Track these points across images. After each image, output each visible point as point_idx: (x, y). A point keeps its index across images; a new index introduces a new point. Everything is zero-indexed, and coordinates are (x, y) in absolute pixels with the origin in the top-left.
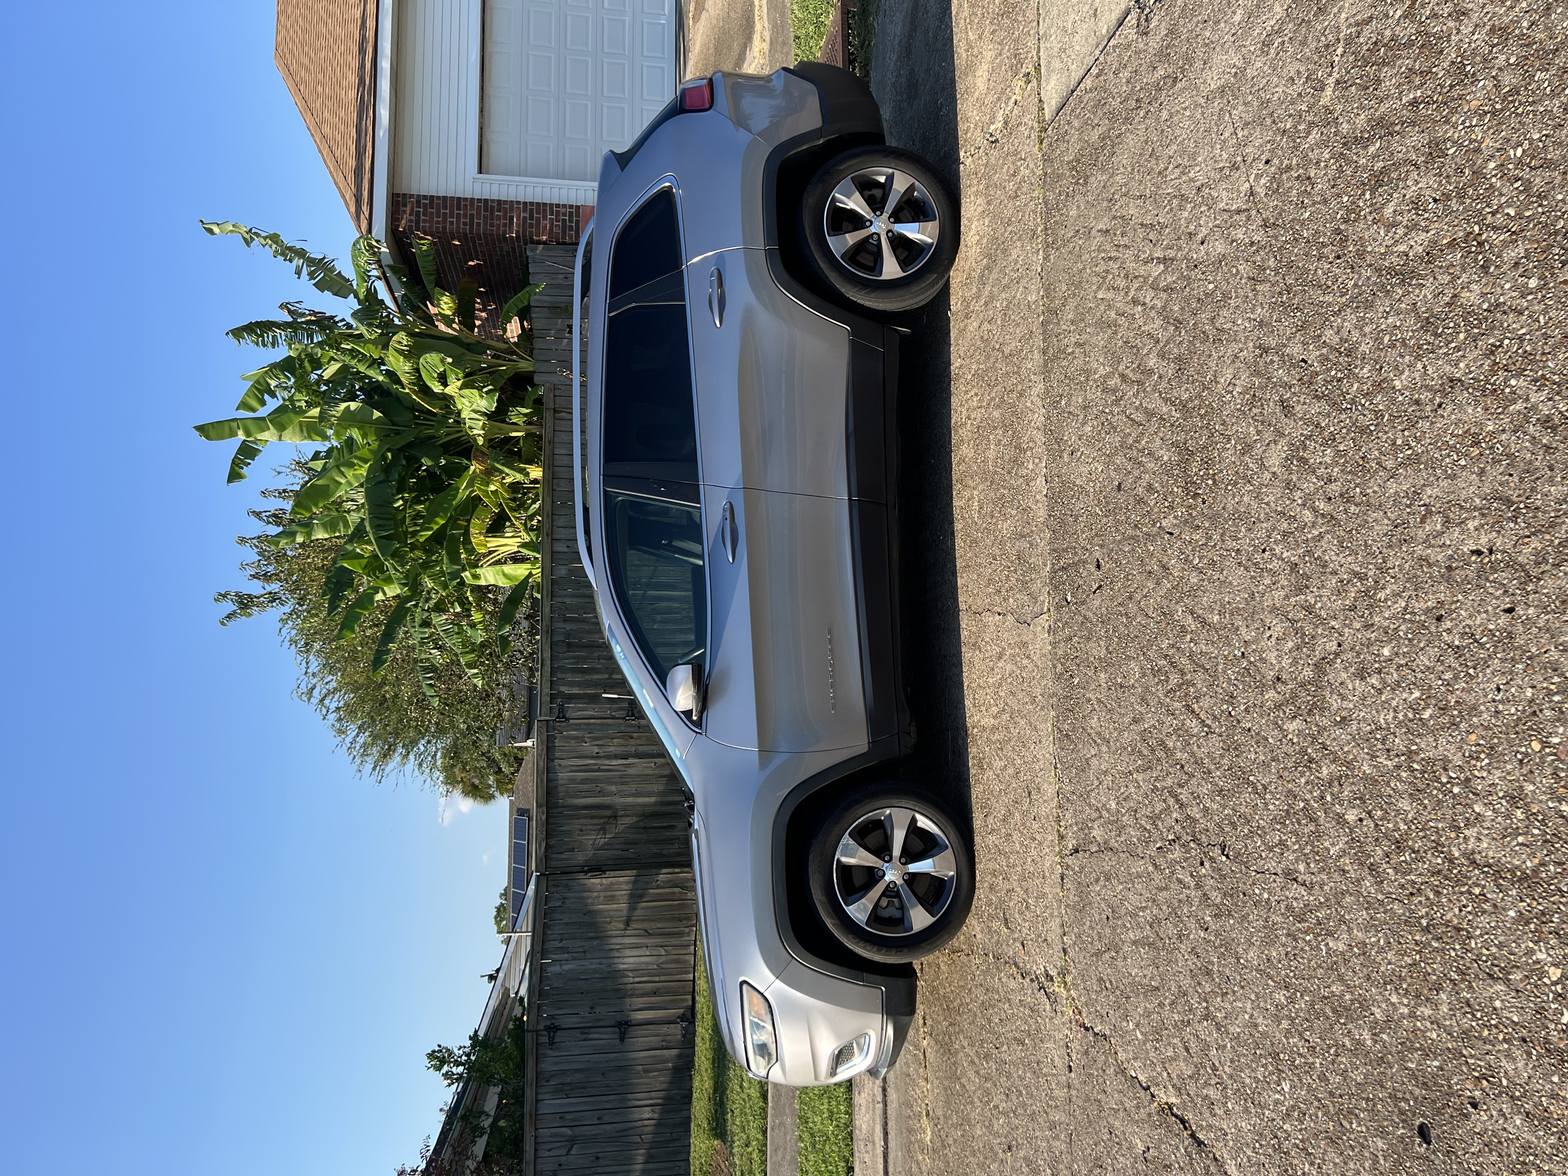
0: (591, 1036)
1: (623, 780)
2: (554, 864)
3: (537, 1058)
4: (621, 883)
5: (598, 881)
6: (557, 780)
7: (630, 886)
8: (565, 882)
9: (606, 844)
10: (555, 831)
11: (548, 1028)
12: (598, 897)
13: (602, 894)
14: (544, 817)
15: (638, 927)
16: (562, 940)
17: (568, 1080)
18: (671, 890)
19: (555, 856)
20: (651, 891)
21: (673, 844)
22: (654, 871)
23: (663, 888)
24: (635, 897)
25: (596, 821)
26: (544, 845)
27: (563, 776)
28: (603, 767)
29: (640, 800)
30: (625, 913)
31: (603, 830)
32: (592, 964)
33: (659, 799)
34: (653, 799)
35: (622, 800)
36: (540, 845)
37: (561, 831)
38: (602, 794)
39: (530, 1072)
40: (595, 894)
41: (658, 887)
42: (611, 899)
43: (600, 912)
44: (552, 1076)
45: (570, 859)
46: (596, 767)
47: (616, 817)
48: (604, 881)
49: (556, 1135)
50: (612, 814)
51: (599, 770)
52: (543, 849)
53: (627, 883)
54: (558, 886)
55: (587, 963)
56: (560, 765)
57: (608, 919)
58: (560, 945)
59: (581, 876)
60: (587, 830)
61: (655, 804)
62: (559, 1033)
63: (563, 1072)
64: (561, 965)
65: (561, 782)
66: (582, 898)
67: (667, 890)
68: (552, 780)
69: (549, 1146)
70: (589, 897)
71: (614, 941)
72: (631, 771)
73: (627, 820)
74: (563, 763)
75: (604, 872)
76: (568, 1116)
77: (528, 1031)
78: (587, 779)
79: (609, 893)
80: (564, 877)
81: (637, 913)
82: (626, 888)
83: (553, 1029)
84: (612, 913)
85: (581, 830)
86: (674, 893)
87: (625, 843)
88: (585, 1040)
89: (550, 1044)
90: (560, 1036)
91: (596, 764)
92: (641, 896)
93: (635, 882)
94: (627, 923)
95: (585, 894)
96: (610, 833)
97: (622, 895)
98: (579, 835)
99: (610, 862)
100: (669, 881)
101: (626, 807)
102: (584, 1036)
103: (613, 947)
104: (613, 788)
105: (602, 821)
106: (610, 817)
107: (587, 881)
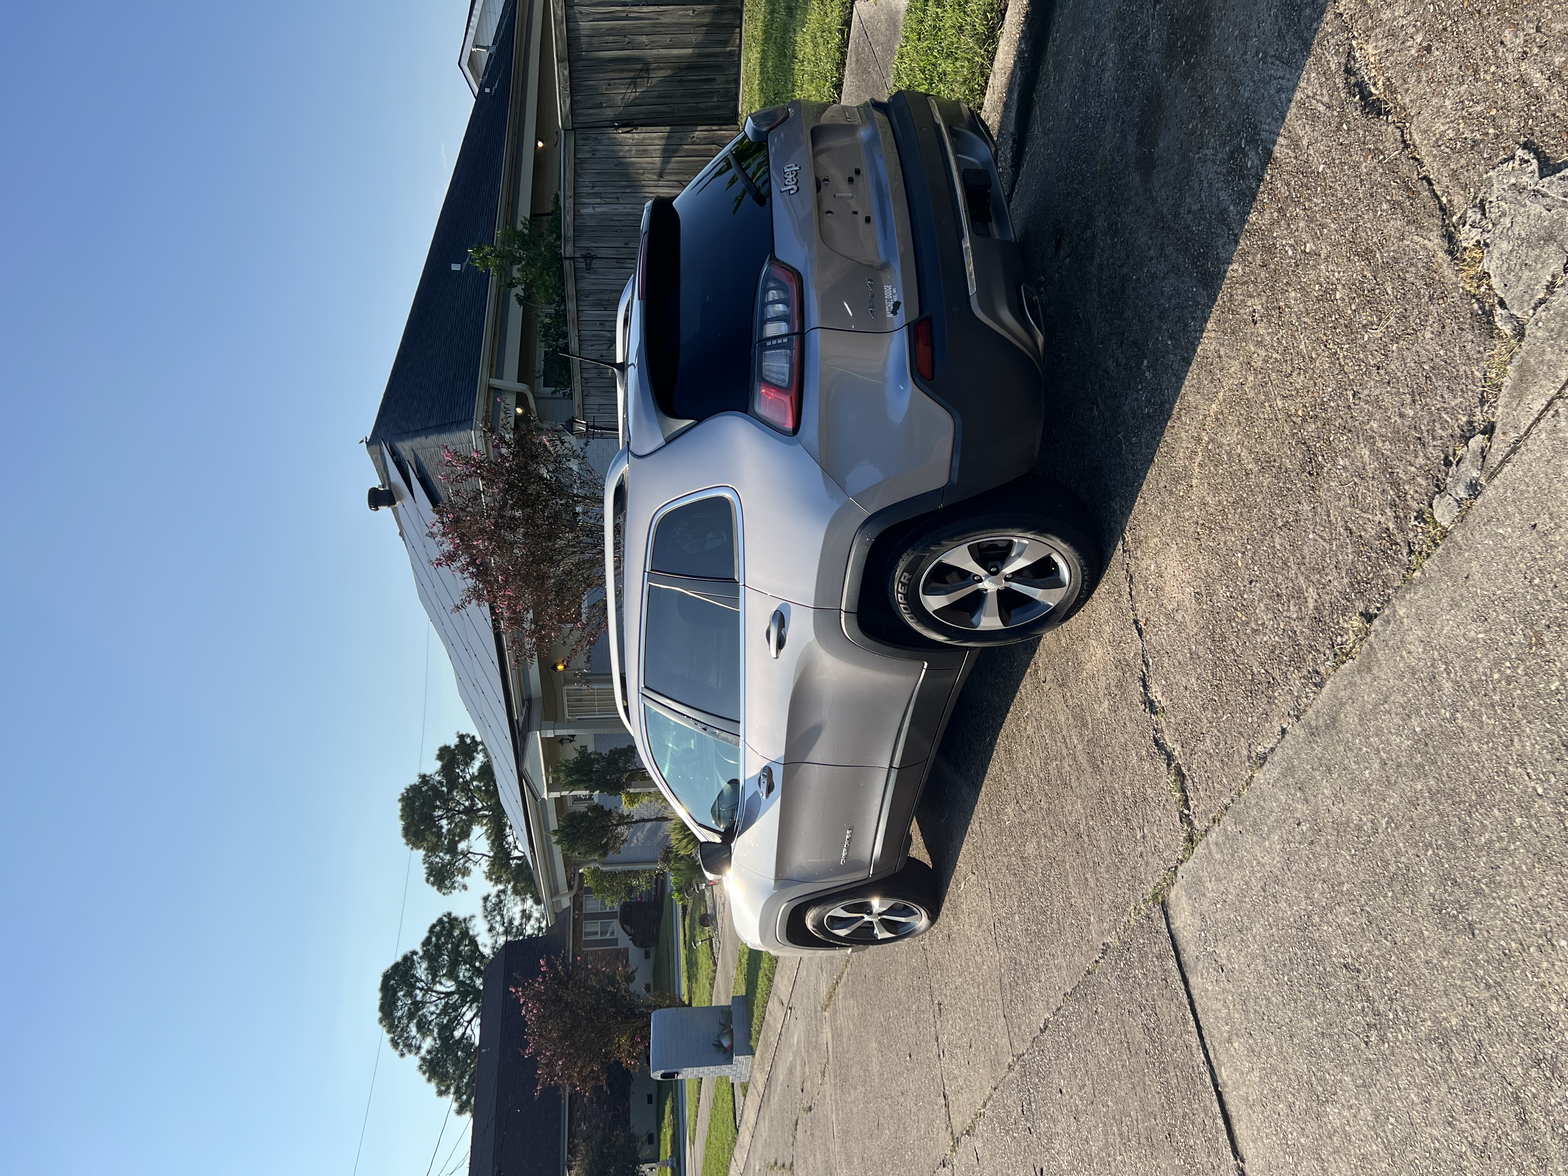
0: (626, 265)
1: (656, 29)
2: (581, 119)
3: (575, 279)
4: (654, 139)
5: (629, 135)
6: (579, 30)
7: (663, 142)
8: (594, 136)
9: (636, 98)
10: (580, 85)
11: (585, 257)
12: (630, 151)
13: (634, 148)
14: (566, 73)
15: (672, 179)
16: (593, 187)
17: (606, 297)
18: (708, 147)
19: (582, 111)
20: (686, 147)
21: (712, 97)
22: (690, 128)
23: (699, 144)
24: (668, 153)
25: (625, 75)
26: (568, 101)
27: (585, 25)
28: (632, 15)
29: (675, 52)
30: (659, 165)
31: (633, 83)
32: (625, 208)
33: (697, 51)
34: (690, 51)
35: (654, 52)
36: (565, 102)
37: (587, 86)
38: (631, 46)
39: (571, 290)
40: (627, 148)
41: (693, 144)
42: (644, 153)
43: (632, 163)
44: (591, 293)
45: (599, 114)
46: (624, 15)
47: (648, 70)
48: (636, 136)
49: (597, 336)
50: (644, 67)
51: (627, 18)
52: (568, 105)
53: (661, 138)
54: (586, 139)
55: (619, 207)
56: (581, 13)
57: (641, 171)
58: (592, 191)
59: (611, 130)
60: (615, 84)
61: (693, 54)
62: (595, 261)
63: (602, 291)
64: (594, 208)
65: (583, 32)
66: (613, 151)
67: (703, 147)
68: (573, 30)
69: (592, 343)
70: (621, 151)
71: (647, 190)
72: (664, 20)
73: (661, 73)
74: (585, 9)
75: (636, 126)
76: (607, 324)
77: (566, 258)
78: (613, 29)
79: (642, 147)
80: (592, 131)
81: (670, 166)
82: (660, 143)
83: (589, 258)
84: (645, 165)
85: (609, 85)
86: (711, 150)
87: (658, 97)
88: (621, 268)
89: (587, 269)
90: (596, 264)
91: (624, 11)
92: (675, 151)
93: (668, 138)
94: (661, 175)
95: (616, 148)
96: (641, 87)
97: (655, 150)
98: (607, 89)
99: (641, 116)
100: (705, 138)
101: (658, 59)
102: (620, 265)
103: (647, 195)
104: (644, 39)
105: (632, 74)
106: (641, 70)
107: (618, 136)
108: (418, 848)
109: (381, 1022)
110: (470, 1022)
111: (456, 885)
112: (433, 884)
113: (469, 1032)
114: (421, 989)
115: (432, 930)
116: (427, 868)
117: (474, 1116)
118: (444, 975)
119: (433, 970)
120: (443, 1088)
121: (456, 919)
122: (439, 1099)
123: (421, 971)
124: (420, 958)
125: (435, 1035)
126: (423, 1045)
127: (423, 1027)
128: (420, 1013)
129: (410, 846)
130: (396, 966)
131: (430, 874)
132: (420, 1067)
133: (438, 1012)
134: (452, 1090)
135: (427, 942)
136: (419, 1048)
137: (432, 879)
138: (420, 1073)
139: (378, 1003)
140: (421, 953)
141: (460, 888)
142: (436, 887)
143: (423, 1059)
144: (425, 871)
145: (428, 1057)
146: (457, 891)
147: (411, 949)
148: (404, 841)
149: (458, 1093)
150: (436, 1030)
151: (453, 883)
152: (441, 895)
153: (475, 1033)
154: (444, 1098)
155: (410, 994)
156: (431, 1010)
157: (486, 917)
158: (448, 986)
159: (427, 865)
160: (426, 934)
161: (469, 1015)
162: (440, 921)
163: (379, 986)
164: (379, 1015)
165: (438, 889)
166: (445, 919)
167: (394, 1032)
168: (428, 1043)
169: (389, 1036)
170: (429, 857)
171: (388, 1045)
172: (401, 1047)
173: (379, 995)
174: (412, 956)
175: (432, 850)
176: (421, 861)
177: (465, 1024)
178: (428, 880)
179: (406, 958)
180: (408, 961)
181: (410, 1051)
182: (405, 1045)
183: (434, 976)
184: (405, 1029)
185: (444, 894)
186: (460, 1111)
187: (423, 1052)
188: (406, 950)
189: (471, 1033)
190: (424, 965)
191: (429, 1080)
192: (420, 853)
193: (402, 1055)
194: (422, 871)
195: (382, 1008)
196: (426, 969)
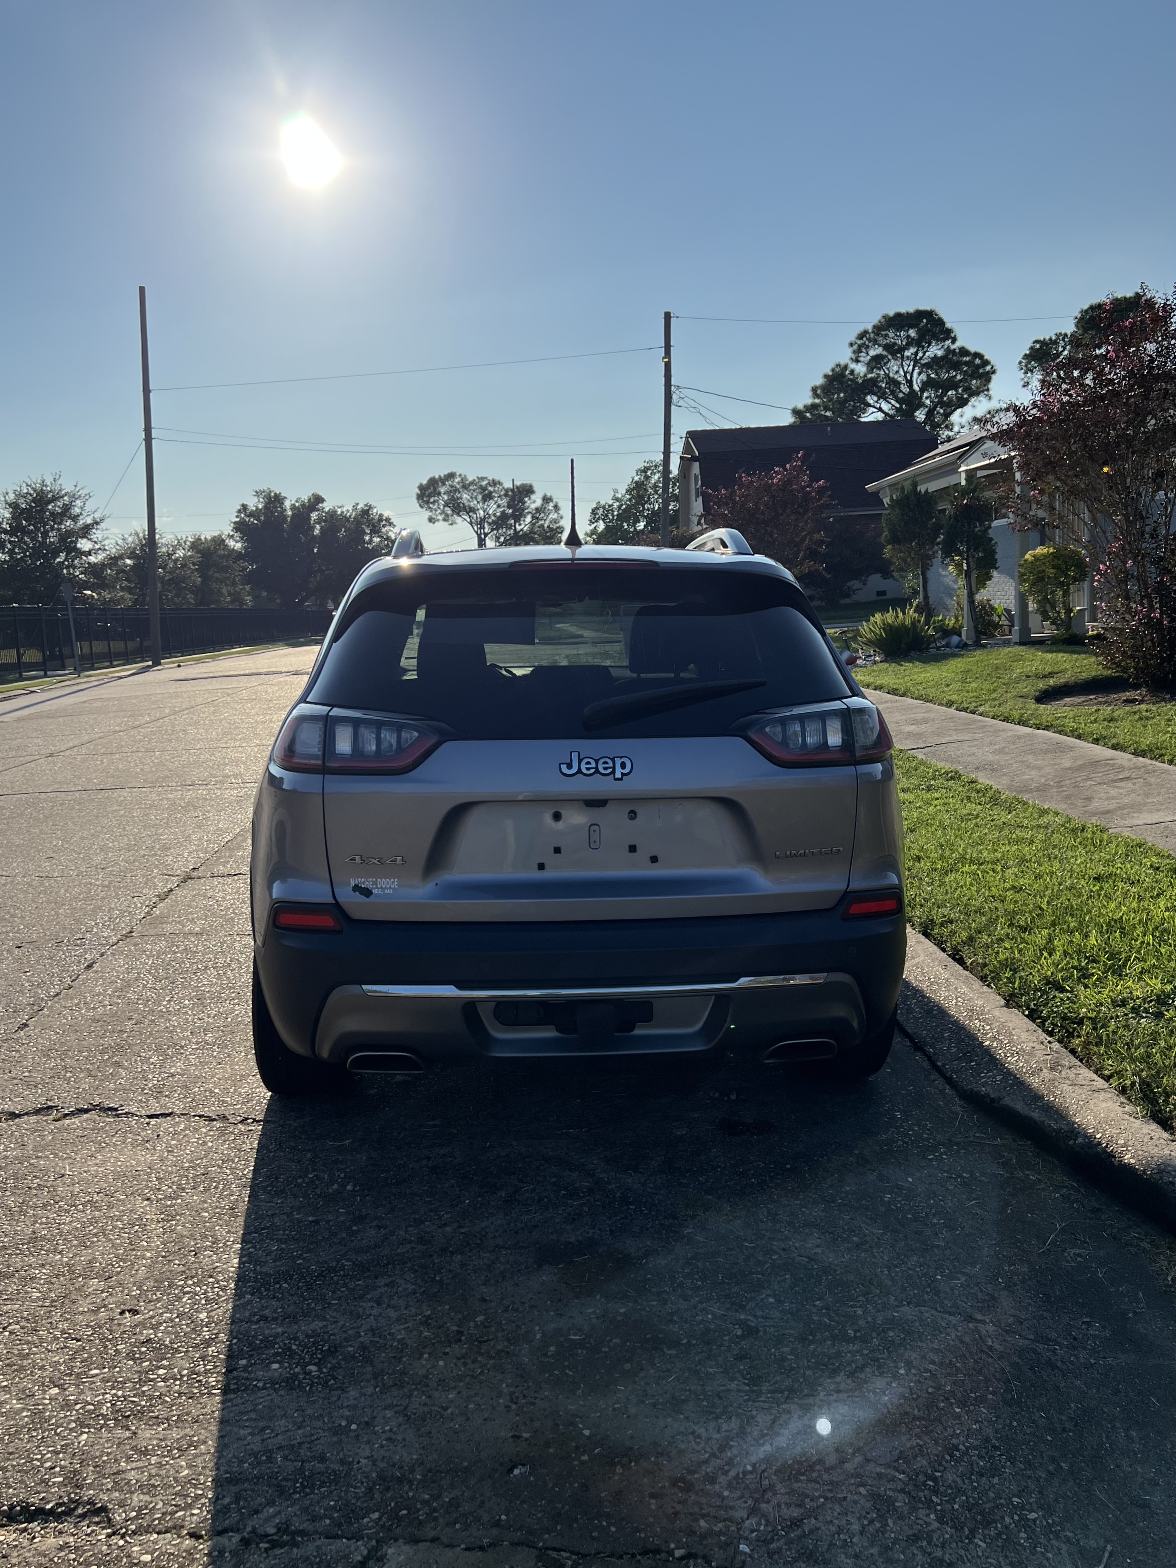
108: (1077, 326)
109: (884, 317)
110: (880, 410)
111: (1029, 374)
112: (1032, 348)
113: (871, 410)
114: (916, 354)
115: (977, 355)
116: (1051, 339)
117: (790, 426)
118: (928, 376)
119: (936, 362)
120: (819, 392)
121: (989, 380)
122: (810, 388)
123: (935, 350)
124: (949, 347)
125: (870, 376)
126: (860, 364)
127: (876, 362)
128: (890, 357)
129: (1079, 316)
130: (941, 322)
131: (1043, 343)
132: (838, 365)
133: (891, 375)
134: (817, 401)
135: (964, 352)
136: (857, 361)
137: (1038, 346)
138: (832, 365)
139: (903, 310)
140: (953, 347)
141: (1026, 380)
142: (1028, 352)
143: (846, 367)
144: (1047, 338)
145: (847, 372)
146: (1023, 376)
147: (959, 337)
148: (1086, 307)
149: (812, 407)
150: (872, 375)
151: (1032, 371)
152: (1020, 359)
153: (871, 416)
154: (810, 393)
155: (910, 342)
156: (894, 368)
157: (989, 413)
158: (917, 381)
159: (1054, 338)
160: (972, 349)
161: (885, 406)
162: (986, 363)
163: (922, 308)
164: (891, 314)
165: (1026, 355)
166: (988, 368)
167: (873, 332)
168: (860, 369)
169: (870, 328)
170: (1063, 339)
171: (860, 329)
172: (859, 342)
173: (911, 310)
174: (951, 338)
175: (1075, 341)
176: (1058, 332)
177: (878, 406)
178: (1036, 342)
179: (949, 331)
180: (947, 334)
181: (854, 352)
182: (860, 346)
183: (928, 366)
184: (875, 342)
185: (1020, 363)
186: (796, 412)
187: (853, 366)
188: (958, 331)
189: (870, 412)
190: (940, 353)
191: (826, 376)
192: (1069, 328)
193: (851, 345)
194: (1047, 333)
195: (898, 315)
196: (935, 356)
